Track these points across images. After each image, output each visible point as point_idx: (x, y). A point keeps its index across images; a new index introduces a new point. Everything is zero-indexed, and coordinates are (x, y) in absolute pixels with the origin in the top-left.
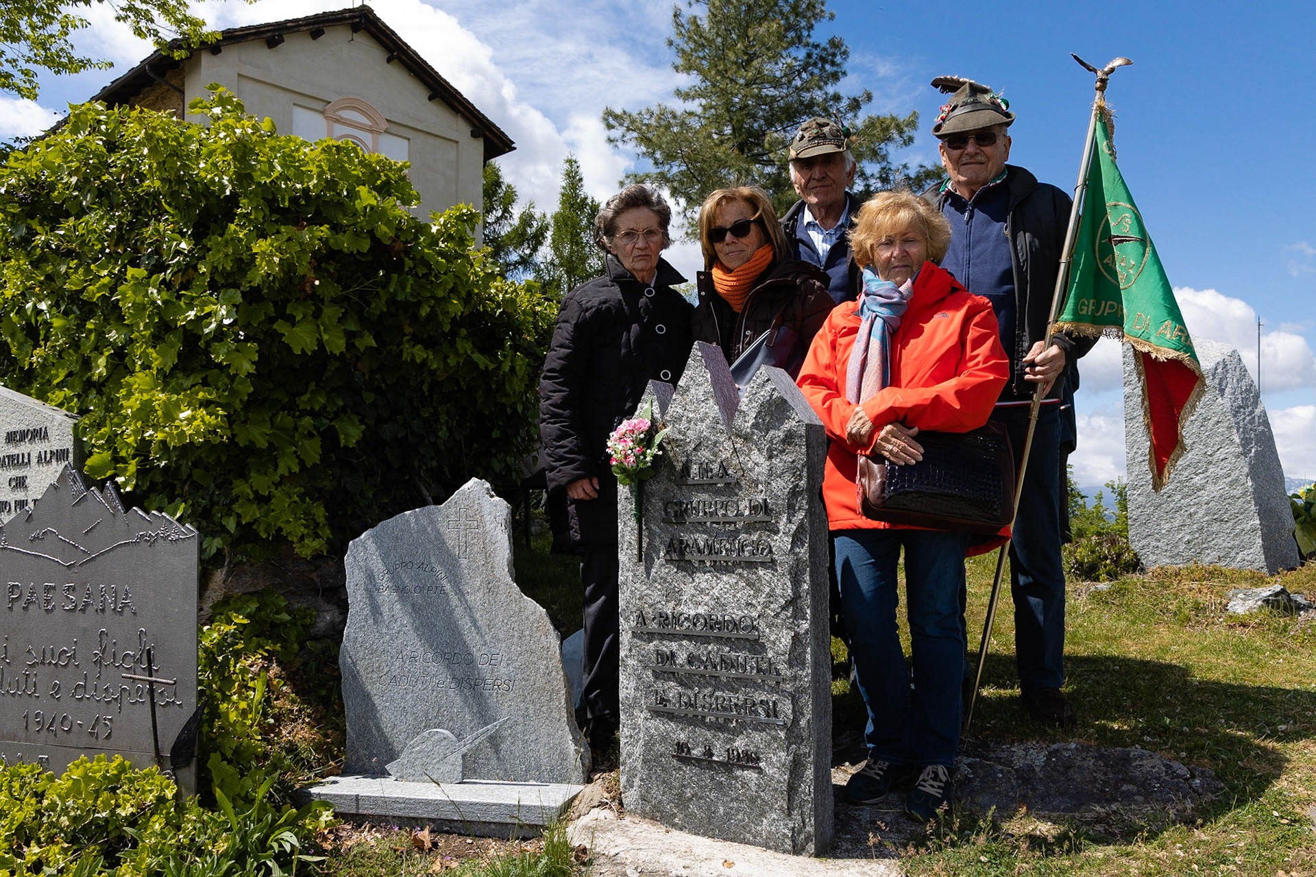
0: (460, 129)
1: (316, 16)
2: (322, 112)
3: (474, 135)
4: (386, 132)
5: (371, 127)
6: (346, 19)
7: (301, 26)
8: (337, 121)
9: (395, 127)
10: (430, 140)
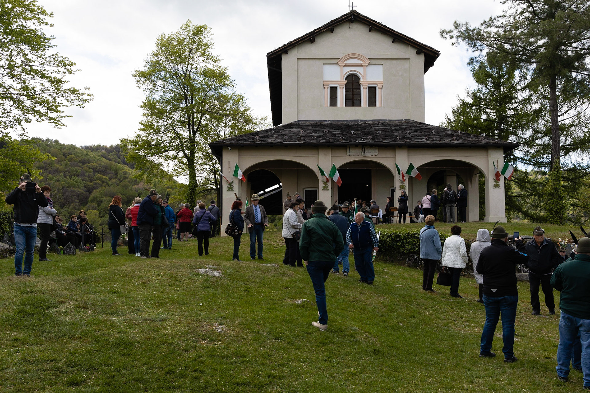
0: (410, 52)
1: (329, 23)
2: (337, 64)
3: (418, 53)
4: (369, 64)
5: (361, 64)
6: (343, 19)
7: (322, 30)
8: (344, 66)
9: (373, 61)
10: (394, 62)
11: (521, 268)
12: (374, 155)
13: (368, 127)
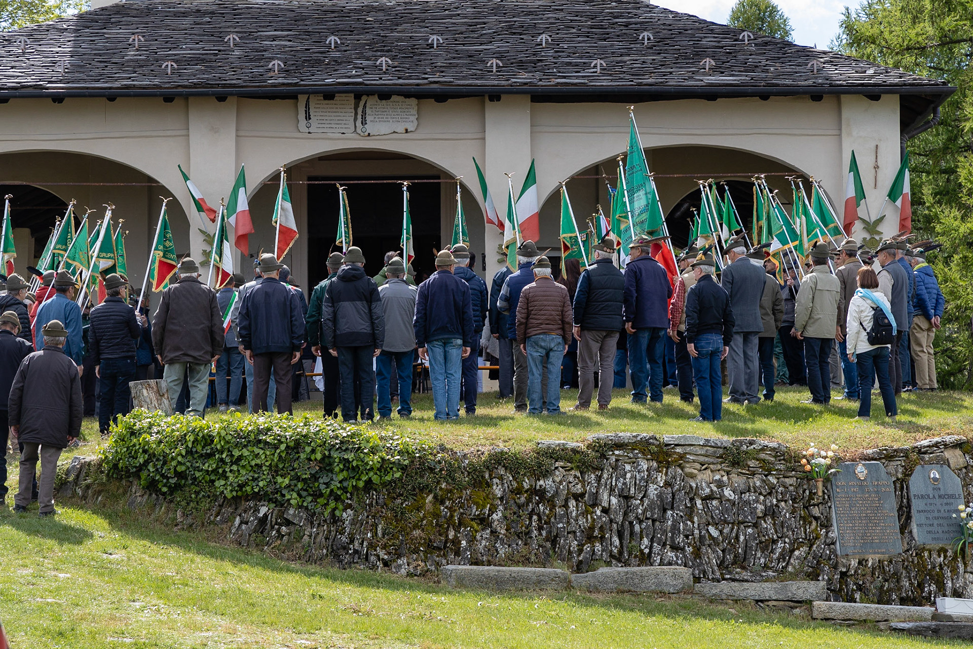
11: (651, 548)
12: (400, 128)
13: (412, 21)
